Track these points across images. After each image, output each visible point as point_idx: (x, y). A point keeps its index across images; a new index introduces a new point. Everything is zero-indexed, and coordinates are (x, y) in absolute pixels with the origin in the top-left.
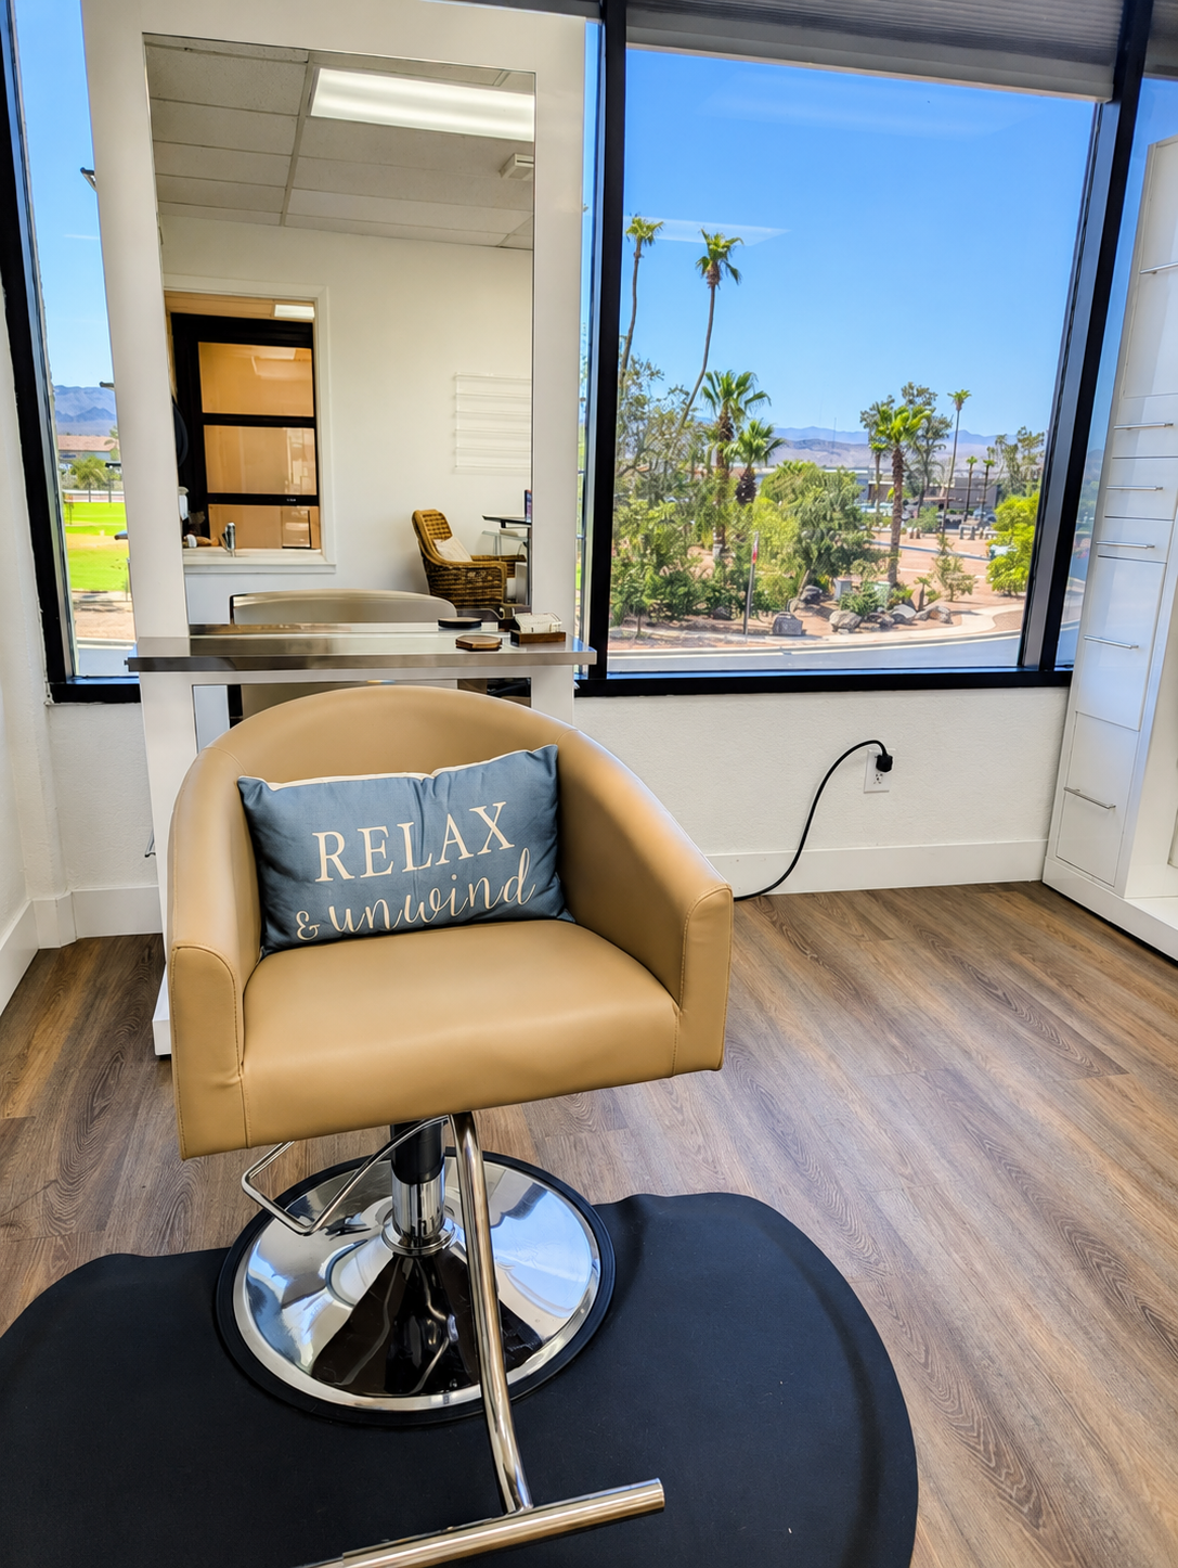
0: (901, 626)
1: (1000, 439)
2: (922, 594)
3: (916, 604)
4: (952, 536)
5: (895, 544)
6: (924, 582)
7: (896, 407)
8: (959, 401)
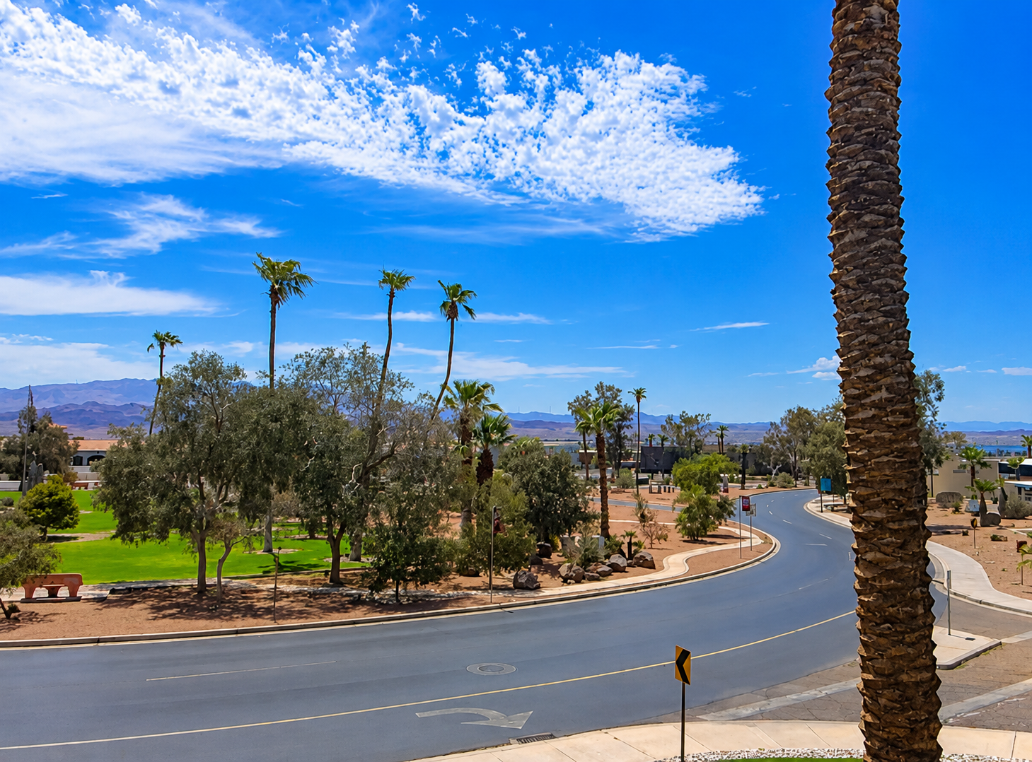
0: (615, 574)
1: (670, 419)
2: (630, 544)
3: (626, 551)
4: (643, 491)
5: (604, 507)
6: (631, 535)
7: (592, 399)
8: (639, 395)
